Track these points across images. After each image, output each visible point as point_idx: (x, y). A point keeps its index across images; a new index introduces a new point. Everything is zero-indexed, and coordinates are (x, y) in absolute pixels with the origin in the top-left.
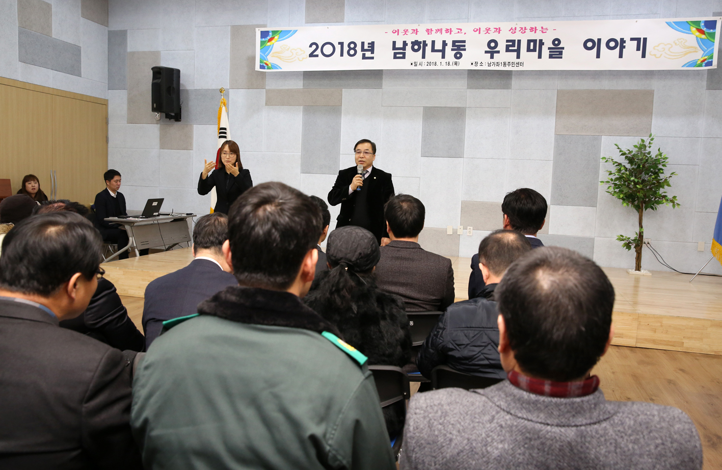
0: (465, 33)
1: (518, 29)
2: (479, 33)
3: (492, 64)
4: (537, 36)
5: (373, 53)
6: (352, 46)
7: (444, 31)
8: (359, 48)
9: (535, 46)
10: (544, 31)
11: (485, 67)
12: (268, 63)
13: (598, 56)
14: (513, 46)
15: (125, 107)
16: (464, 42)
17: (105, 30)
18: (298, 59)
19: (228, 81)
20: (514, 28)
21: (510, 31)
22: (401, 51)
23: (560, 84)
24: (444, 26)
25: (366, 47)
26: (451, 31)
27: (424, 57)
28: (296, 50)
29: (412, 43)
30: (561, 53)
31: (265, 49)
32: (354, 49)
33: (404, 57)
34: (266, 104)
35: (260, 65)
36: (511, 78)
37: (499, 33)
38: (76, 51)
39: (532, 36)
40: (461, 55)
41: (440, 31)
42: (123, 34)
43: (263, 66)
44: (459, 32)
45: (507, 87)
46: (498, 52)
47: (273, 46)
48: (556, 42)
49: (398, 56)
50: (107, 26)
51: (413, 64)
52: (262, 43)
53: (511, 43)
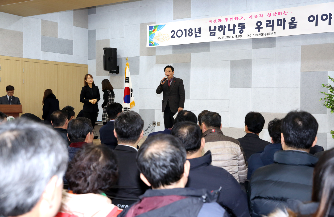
0: (245, 19)
1: (272, 14)
2: (252, 18)
3: (259, 34)
4: (282, 17)
5: (200, 34)
6: (190, 31)
7: (234, 19)
8: (193, 32)
9: (281, 22)
10: (286, 14)
11: (255, 37)
12: (153, 42)
13: (317, 25)
14: (270, 24)
15: (95, 68)
16: (244, 24)
17: (86, 30)
18: (166, 39)
19: (139, 52)
20: (270, 14)
21: (268, 15)
22: (213, 32)
23: (302, 42)
24: (234, 16)
25: (197, 31)
26: (238, 18)
27: (224, 34)
28: (165, 35)
29: (219, 27)
30: (296, 25)
31: (151, 35)
32: (191, 32)
33: (215, 35)
34: (156, 63)
35: (149, 44)
36: (276, 41)
37: (262, 17)
38: (70, 43)
39: (280, 17)
40: (243, 31)
41: (232, 19)
42: (94, 31)
43: (150, 44)
44: (241, 18)
45: (273, 46)
46: (262, 28)
47: (155, 33)
48: (293, 19)
49: (212, 34)
50: (88, 28)
51: (219, 38)
52: (150, 32)
53: (269, 22)
